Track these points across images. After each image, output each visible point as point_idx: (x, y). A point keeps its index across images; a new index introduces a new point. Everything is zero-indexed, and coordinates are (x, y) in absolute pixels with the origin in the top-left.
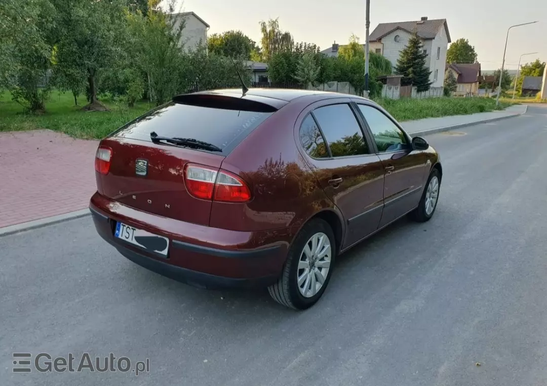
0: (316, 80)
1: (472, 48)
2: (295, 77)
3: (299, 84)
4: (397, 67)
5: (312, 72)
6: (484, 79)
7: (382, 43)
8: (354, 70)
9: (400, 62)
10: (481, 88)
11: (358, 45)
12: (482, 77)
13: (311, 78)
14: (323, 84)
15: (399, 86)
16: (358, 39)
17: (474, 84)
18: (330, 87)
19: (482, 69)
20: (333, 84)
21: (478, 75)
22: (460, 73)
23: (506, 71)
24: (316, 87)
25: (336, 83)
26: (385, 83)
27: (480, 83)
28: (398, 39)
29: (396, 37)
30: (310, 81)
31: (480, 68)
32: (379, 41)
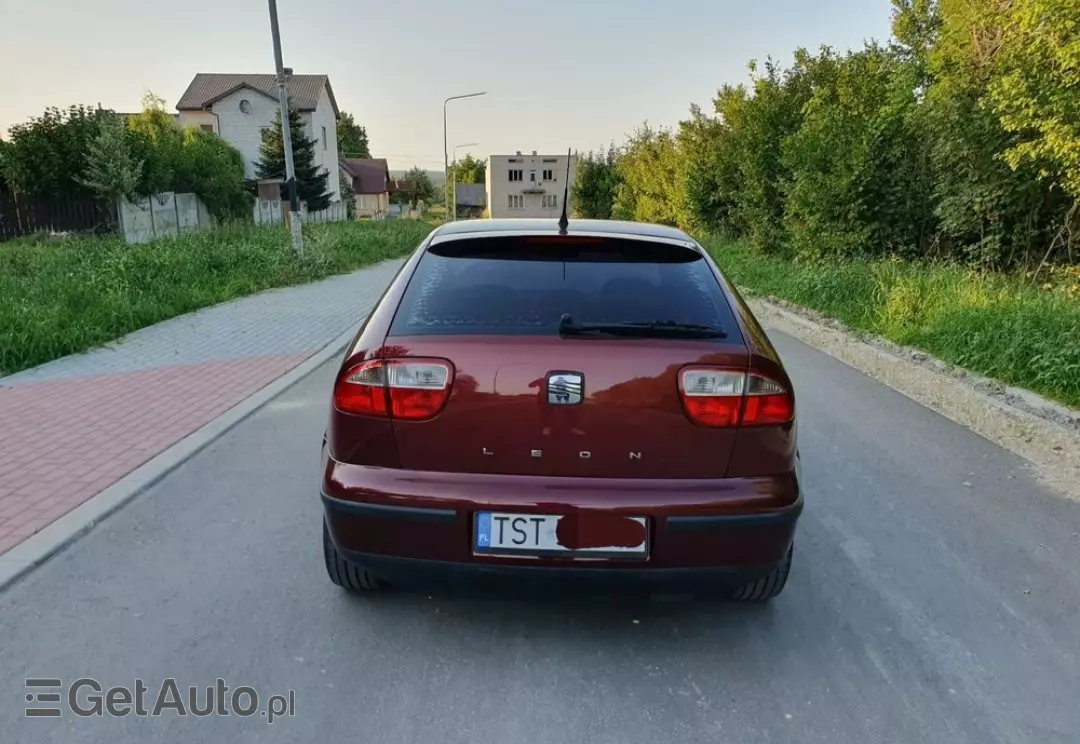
0: (136, 189)
1: (362, 129)
2: (85, 182)
3: (98, 197)
4: (261, 163)
5: (126, 173)
6: (397, 186)
7: (215, 114)
8: (201, 169)
9: (267, 153)
10: (392, 202)
11: (166, 114)
12: (394, 182)
13: (125, 185)
14: (147, 199)
15: (279, 201)
16: (163, 102)
17: (381, 195)
18: (162, 204)
19: (390, 169)
20: (168, 197)
21: (386, 180)
22: (355, 175)
23: (424, 173)
24: (135, 203)
25: (171, 195)
26: (257, 196)
27: (390, 194)
28: (247, 107)
29: (242, 102)
30: (123, 191)
31: (387, 167)
32: (206, 110)
